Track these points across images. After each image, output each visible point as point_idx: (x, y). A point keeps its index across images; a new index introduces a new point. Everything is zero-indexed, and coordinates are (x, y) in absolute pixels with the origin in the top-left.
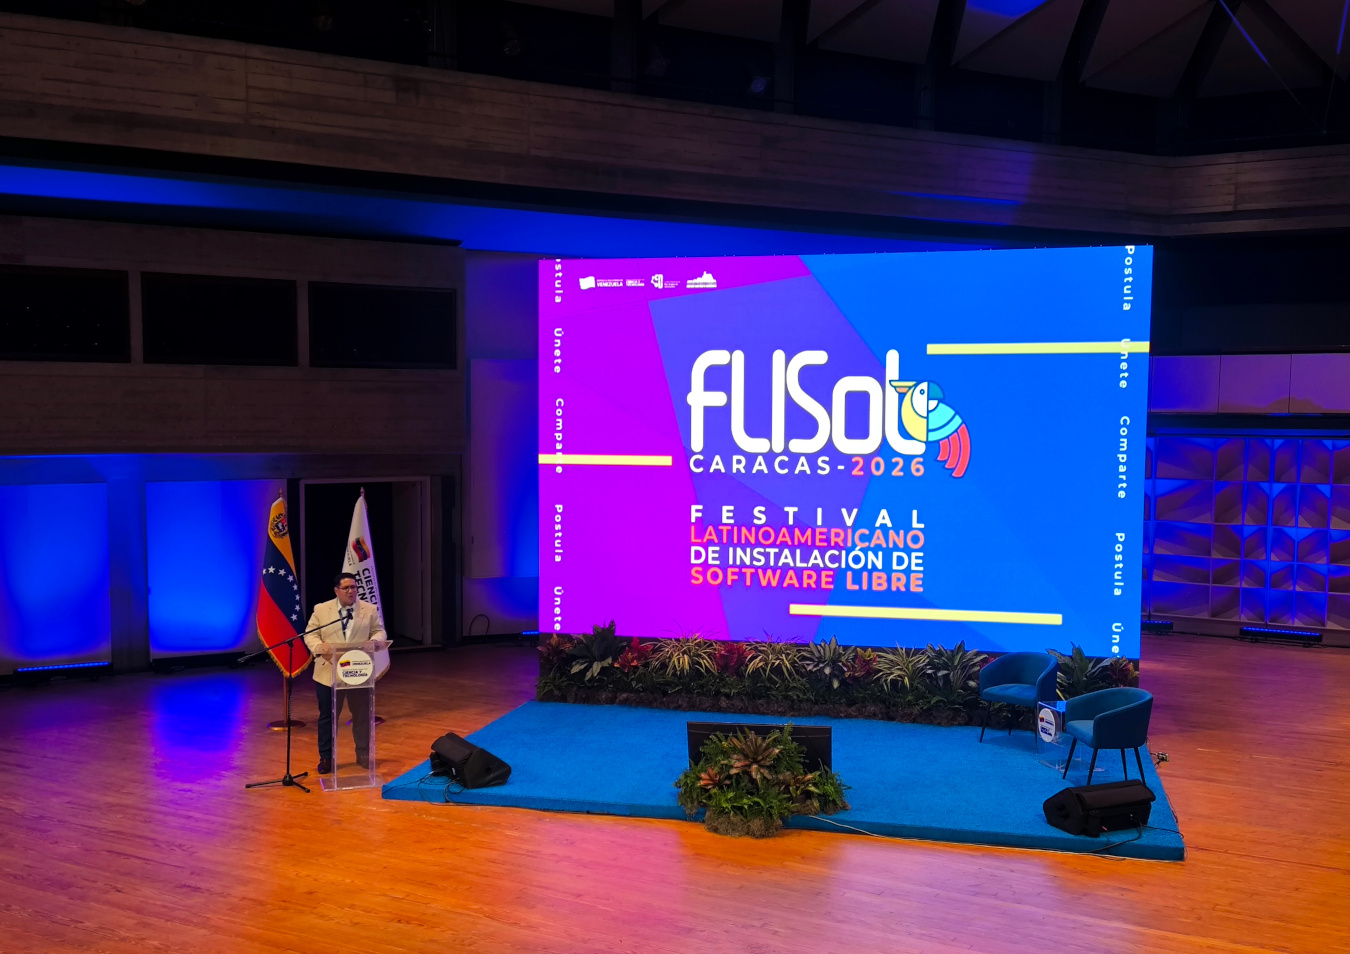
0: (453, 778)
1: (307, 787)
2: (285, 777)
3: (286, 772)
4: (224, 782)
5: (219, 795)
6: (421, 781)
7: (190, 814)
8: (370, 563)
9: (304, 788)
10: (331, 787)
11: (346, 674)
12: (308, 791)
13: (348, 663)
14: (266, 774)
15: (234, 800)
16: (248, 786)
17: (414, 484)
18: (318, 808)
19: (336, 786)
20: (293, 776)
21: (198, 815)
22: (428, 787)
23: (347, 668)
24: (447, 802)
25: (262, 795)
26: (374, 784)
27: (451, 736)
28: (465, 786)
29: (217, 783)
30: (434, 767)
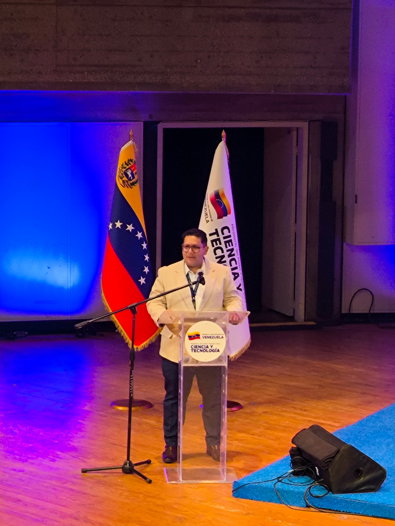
0: (317, 478)
1: (149, 477)
2: (126, 464)
3: (126, 457)
4: (58, 464)
5: (52, 478)
6: (279, 479)
7: (20, 497)
8: (230, 220)
9: (145, 478)
10: (176, 479)
11: (195, 349)
12: (150, 482)
13: (197, 336)
14: (105, 458)
15: (69, 486)
16: (84, 471)
17: (289, 130)
18: (159, 502)
19: (181, 479)
20: (134, 462)
21: (27, 499)
22: (286, 487)
23: (196, 342)
24: (308, 506)
25: (99, 482)
26: (224, 480)
27: (316, 430)
28: (330, 489)
29: (51, 464)
30: (294, 463)
